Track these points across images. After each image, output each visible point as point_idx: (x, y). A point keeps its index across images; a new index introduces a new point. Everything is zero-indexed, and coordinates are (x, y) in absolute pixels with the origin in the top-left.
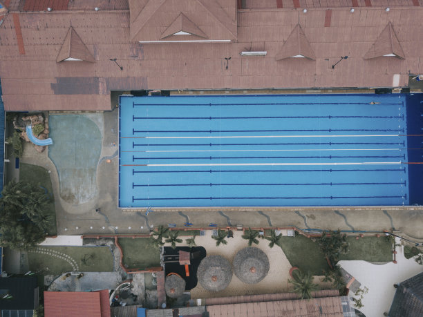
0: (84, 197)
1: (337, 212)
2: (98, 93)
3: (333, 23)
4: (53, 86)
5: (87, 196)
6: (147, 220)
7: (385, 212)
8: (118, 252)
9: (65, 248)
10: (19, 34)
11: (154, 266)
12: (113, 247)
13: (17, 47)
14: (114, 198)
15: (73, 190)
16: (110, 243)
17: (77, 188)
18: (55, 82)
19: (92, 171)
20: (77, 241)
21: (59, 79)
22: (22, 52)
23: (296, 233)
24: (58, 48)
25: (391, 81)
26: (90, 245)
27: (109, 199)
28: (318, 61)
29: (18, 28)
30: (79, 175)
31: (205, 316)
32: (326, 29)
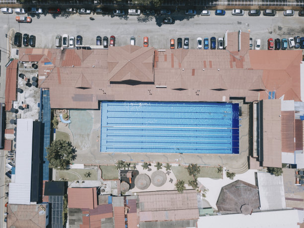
0: (85, 147)
1: (198, 156)
2: (92, 101)
3: (195, 74)
4: (73, 97)
6: (113, 157)
7: (219, 156)
8: (99, 172)
9: (76, 169)
10: (59, 76)
11: (115, 179)
12: (97, 169)
13: (58, 81)
14: (98, 147)
15: (80, 144)
16: (96, 168)
17: (82, 143)
18: (73, 96)
19: (88, 135)
20: (81, 166)
21: (75, 95)
22: (60, 83)
23: (179, 165)
24: (76, 81)
25: (222, 99)
26: (87, 168)
27: (96, 148)
28: (189, 89)
29: (59, 73)
30: (83, 137)
31: (138, 200)
32: (193, 77)
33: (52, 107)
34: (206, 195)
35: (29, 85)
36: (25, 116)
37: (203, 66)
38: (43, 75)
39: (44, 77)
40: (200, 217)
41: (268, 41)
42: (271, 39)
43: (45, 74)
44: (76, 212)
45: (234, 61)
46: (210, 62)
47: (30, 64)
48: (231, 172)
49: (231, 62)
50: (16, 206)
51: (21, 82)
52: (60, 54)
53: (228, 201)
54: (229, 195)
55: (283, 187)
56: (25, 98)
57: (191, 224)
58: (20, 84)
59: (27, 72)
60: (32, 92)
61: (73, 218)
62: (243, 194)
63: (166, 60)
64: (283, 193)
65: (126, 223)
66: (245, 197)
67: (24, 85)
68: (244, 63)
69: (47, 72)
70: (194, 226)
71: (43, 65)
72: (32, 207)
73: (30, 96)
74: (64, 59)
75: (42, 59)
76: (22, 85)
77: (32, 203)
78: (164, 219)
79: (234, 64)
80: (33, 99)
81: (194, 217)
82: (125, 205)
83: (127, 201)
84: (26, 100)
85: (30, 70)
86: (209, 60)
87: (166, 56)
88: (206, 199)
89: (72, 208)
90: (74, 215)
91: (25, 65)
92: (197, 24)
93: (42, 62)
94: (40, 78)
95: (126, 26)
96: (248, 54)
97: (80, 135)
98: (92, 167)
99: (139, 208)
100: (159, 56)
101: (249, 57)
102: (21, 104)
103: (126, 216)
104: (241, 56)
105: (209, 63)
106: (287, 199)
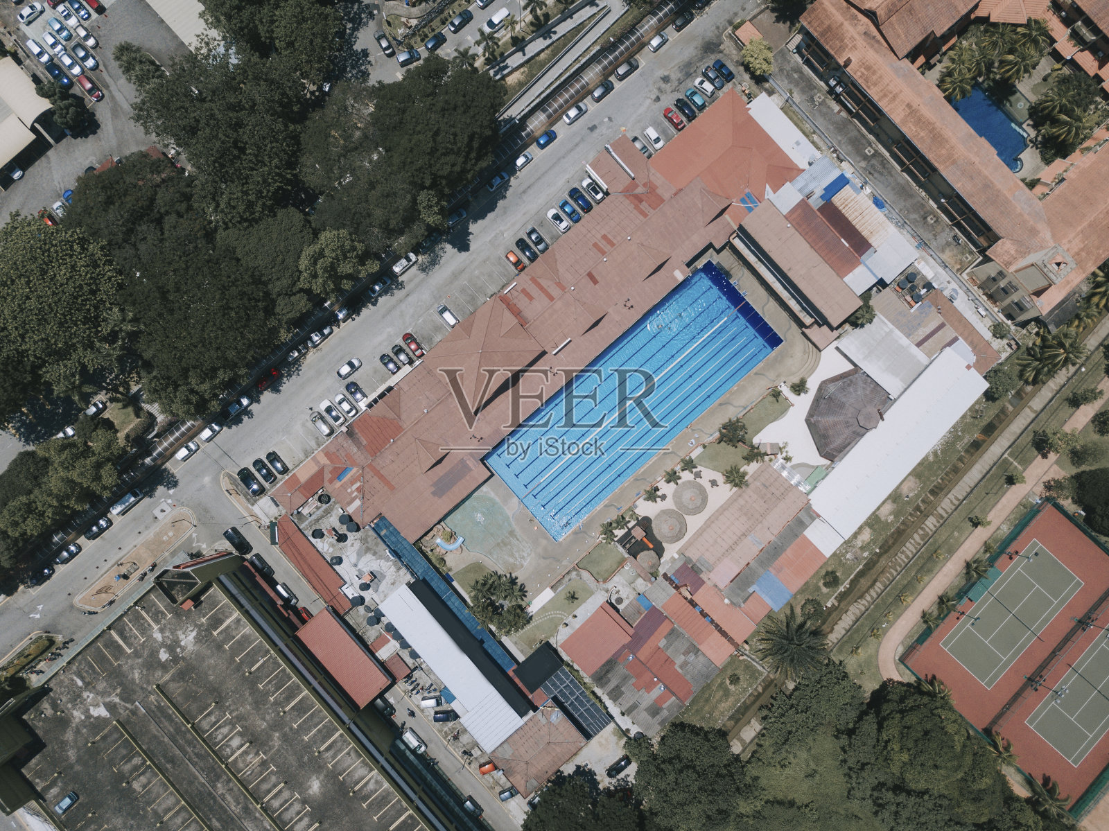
0: (523, 557)
1: (721, 405)
2: (471, 470)
3: (598, 278)
4: (434, 493)
5: (525, 555)
6: (585, 532)
7: (756, 374)
8: (585, 574)
9: (543, 608)
10: (381, 477)
11: (621, 563)
12: (578, 575)
13: (386, 488)
14: (546, 538)
15: (511, 560)
16: (574, 574)
17: (512, 555)
18: (433, 489)
19: (512, 533)
20: (547, 595)
21: (435, 484)
22: (392, 488)
23: (704, 447)
24: (416, 462)
25: (676, 279)
26: (560, 589)
27: (544, 542)
28: (610, 310)
29: (377, 473)
30: (505, 545)
31: (688, 560)
32: (597, 286)
33: (412, 541)
34: (790, 454)
35: (342, 538)
36: (382, 595)
37: (600, 255)
38: (353, 500)
39: (357, 503)
40: (810, 497)
41: (666, 116)
42: (668, 110)
43: (355, 493)
44: (608, 672)
45: (641, 201)
46: (604, 237)
47: (313, 502)
48: (796, 380)
49: (637, 207)
50: (505, 746)
51: (325, 546)
52: (350, 442)
53: (831, 432)
54: (825, 421)
55: (897, 333)
56: (356, 565)
57: (806, 519)
58: (325, 550)
59: (317, 520)
60: (357, 545)
61: (612, 685)
62: (844, 400)
63: (531, 298)
64: (904, 341)
65: (704, 614)
66: (852, 401)
67: (333, 546)
68: (659, 191)
69: (357, 489)
70: (813, 519)
71: (338, 484)
72: (531, 724)
73: (360, 555)
74: (365, 442)
75: (327, 476)
76: (331, 550)
77: (526, 718)
78: (756, 550)
79: (644, 206)
80: (369, 556)
81: (801, 505)
82: (677, 588)
83: (673, 578)
84: (360, 567)
85: (319, 512)
86: (599, 236)
87: (524, 291)
88: (794, 462)
89: (596, 672)
90: (609, 680)
91: (305, 511)
92: (524, 192)
93: (331, 481)
94: (351, 509)
95: (410, 298)
96: (653, 171)
97: (498, 544)
98: (566, 579)
99: (702, 571)
100: (515, 301)
101: (658, 175)
102: (357, 583)
103: (693, 603)
104: (644, 185)
105: (604, 242)
106: (919, 345)
